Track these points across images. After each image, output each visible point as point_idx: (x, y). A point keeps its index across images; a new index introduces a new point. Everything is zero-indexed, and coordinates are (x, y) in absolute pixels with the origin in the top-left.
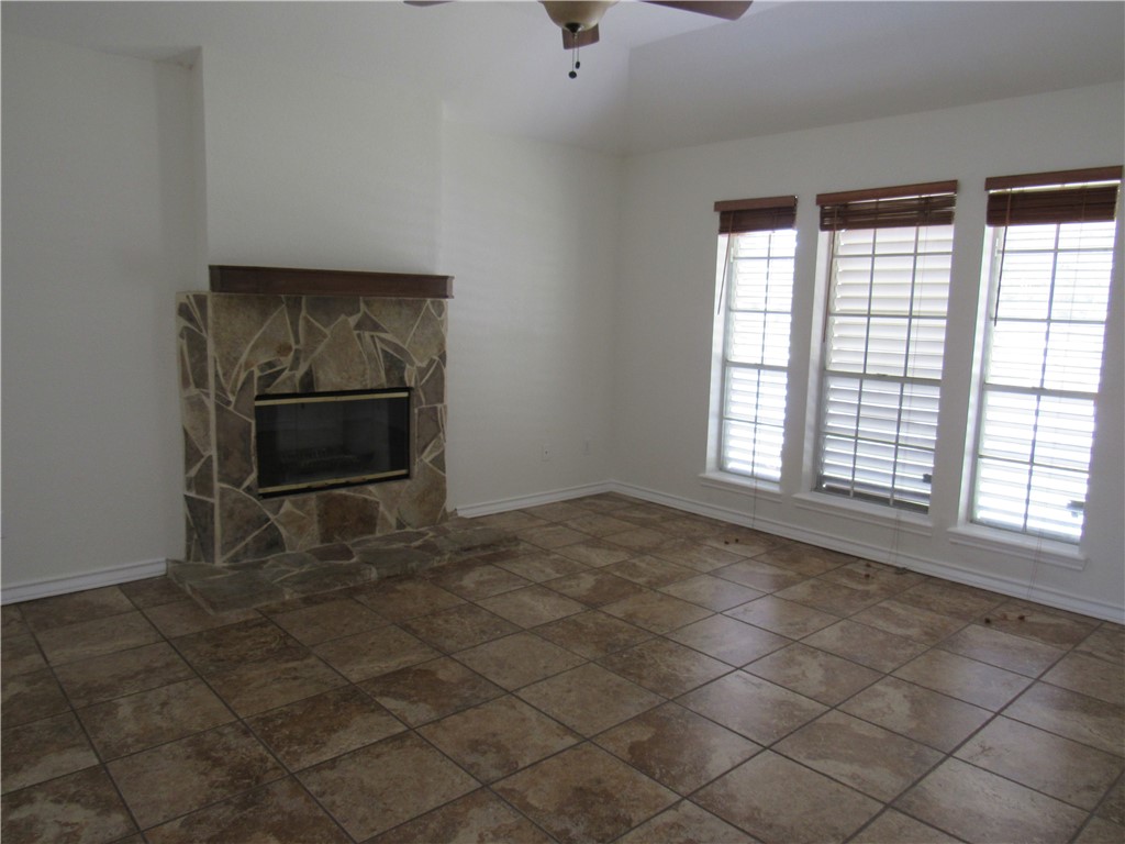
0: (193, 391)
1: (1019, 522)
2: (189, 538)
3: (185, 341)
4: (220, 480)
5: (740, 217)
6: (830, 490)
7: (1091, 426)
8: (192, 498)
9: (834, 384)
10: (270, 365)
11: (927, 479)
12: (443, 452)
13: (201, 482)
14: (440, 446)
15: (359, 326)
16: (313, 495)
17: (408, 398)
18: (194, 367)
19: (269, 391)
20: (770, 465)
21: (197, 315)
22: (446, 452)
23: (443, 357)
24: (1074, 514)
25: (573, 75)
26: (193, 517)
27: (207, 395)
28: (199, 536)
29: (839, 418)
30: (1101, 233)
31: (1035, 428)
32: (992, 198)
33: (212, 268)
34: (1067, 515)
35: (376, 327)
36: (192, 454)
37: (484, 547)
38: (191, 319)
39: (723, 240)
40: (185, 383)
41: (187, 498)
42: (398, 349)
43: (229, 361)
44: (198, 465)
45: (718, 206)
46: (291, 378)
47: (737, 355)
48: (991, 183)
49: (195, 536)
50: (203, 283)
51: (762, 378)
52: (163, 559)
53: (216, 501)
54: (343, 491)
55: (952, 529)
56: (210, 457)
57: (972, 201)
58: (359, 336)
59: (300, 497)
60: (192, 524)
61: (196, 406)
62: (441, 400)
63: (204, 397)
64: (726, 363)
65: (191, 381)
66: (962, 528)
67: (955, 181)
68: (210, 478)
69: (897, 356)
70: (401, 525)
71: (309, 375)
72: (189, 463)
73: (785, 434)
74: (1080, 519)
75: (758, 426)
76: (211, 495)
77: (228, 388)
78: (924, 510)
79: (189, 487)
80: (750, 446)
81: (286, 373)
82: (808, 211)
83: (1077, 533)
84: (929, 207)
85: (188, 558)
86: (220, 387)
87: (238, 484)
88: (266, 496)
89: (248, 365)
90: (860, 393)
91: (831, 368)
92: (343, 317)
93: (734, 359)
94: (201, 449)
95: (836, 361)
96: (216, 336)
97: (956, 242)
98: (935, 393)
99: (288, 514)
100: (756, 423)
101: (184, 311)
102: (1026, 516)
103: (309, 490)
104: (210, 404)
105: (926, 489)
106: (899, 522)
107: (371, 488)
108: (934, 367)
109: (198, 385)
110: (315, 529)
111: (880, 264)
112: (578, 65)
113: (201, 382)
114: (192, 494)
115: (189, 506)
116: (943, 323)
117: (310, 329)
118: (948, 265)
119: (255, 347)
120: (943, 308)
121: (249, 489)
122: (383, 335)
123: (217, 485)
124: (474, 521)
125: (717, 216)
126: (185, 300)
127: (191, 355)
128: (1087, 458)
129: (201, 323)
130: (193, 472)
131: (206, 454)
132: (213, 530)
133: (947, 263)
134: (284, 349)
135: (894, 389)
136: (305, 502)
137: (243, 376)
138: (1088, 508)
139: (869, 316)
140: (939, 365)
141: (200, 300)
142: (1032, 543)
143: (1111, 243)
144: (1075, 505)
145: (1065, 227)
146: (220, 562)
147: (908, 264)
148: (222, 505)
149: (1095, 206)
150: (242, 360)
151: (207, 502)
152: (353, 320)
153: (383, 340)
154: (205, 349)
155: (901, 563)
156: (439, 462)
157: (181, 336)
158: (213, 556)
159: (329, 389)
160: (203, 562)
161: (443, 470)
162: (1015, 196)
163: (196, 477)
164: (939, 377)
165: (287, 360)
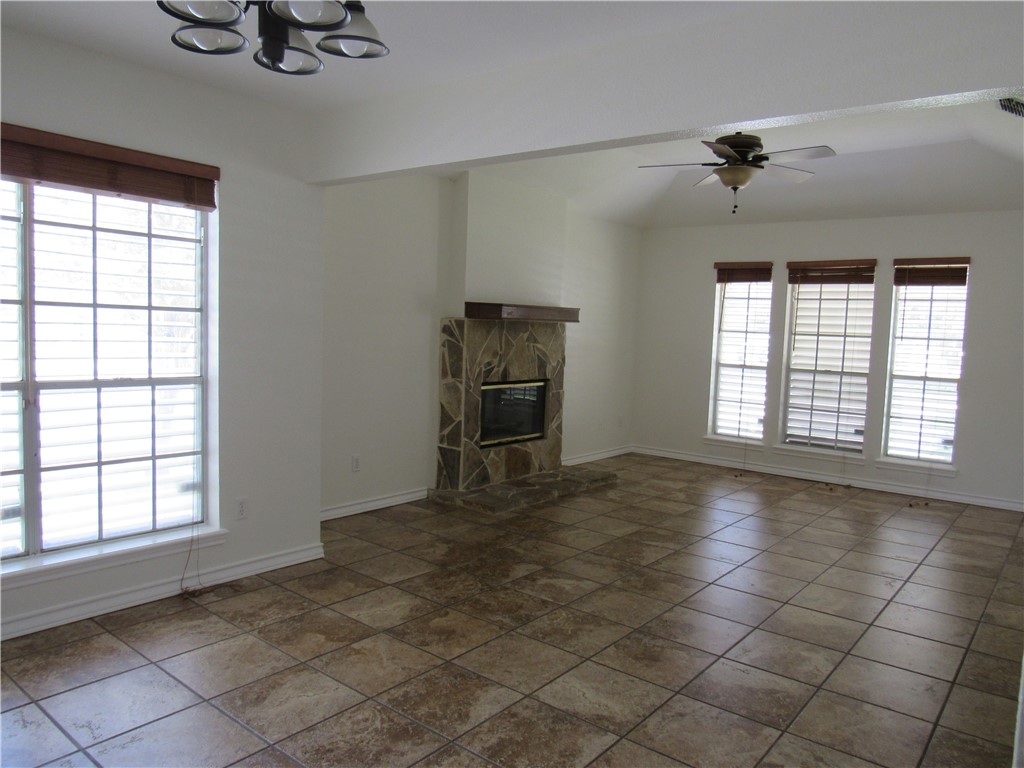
0: (450, 379)
1: (915, 455)
2: (440, 474)
3: (446, 349)
4: (465, 436)
5: (730, 273)
6: (791, 442)
7: (955, 407)
8: (444, 448)
9: (793, 376)
10: (489, 364)
11: (858, 432)
12: (561, 422)
13: (454, 438)
14: (560, 418)
15: (528, 340)
16: (503, 448)
17: (544, 387)
18: (452, 365)
19: (488, 380)
20: (754, 430)
21: (457, 332)
22: (564, 423)
23: (564, 359)
24: (946, 448)
25: (734, 212)
26: (443, 460)
27: (461, 383)
28: (448, 473)
29: (798, 398)
30: (960, 292)
31: (922, 408)
32: (897, 269)
33: (467, 304)
34: (941, 449)
35: (536, 341)
36: (445, 419)
37: (603, 480)
38: (451, 334)
39: (718, 286)
40: (444, 374)
41: (440, 448)
42: (544, 354)
43: (472, 361)
44: (451, 427)
45: (717, 265)
46: (497, 372)
47: (724, 359)
48: (897, 262)
49: (445, 473)
50: (461, 313)
51: (745, 374)
52: (426, 488)
53: (461, 449)
54: (516, 446)
55: (878, 460)
56: (460, 421)
57: (885, 271)
58: (528, 346)
59: (498, 448)
60: (443, 465)
61: (452, 389)
62: (562, 387)
63: (459, 384)
64: (719, 365)
65: (449, 372)
66: (883, 459)
67: (875, 260)
68: (459, 435)
69: (838, 359)
70: (540, 470)
71: (505, 370)
72: (443, 425)
73: (765, 410)
74: (950, 450)
75: (743, 405)
76: (459, 446)
77: (471, 378)
78: (860, 451)
79: (441, 441)
80: (737, 418)
81: (496, 369)
82: (780, 272)
83: (949, 459)
84: (858, 272)
85: (438, 487)
86: (468, 378)
87: (472, 439)
88: (483, 447)
89: (480, 364)
90: (814, 381)
91: (792, 367)
92: (521, 334)
93: (722, 362)
94: (453, 416)
95: (795, 363)
96: (468, 346)
97: (876, 293)
98: (864, 381)
99: (493, 459)
100: (741, 402)
101: (446, 330)
102: (919, 451)
103: (500, 444)
104: (462, 388)
105: (860, 439)
106: (844, 458)
107: (529, 444)
108: (864, 366)
109: (453, 376)
110: (503, 470)
111: (824, 305)
112: (736, 207)
113: (456, 374)
114: (445, 445)
115: (441, 454)
116: (869, 340)
117: (507, 341)
118: (872, 306)
119: (484, 352)
120: (869, 331)
121: (476, 443)
122: (539, 346)
123: (464, 439)
124: (573, 467)
125: (716, 271)
126: (447, 322)
127: (450, 356)
128: (954, 416)
129: (459, 338)
130: (446, 432)
131: (457, 420)
132: (458, 468)
133: (871, 305)
134: (495, 354)
135: (837, 379)
136: (500, 451)
137: (477, 370)
138: (956, 443)
139: (818, 335)
140: (867, 365)
141: (460, 324)
142: (927, 465)
143: (965, 297)
144: (947, 442)
145: (935, 287)
146: (461, 489)
147: (843, 305)
148: (465, 452)
149: (956, 277)
150: (478, 361)
151: (454, 451)
152: (526, 335)
153: (538, 349)
154: (462, 354)
155: (846, 482)
156: (559, 428)
157: (443, 345)
158: (458, 485)
159: (514, 379)
160: (449, 489)
161: (561, 433)
162: (910, 269)
163: (448, 435)
164: (867, 372)
165: (496, 361)
